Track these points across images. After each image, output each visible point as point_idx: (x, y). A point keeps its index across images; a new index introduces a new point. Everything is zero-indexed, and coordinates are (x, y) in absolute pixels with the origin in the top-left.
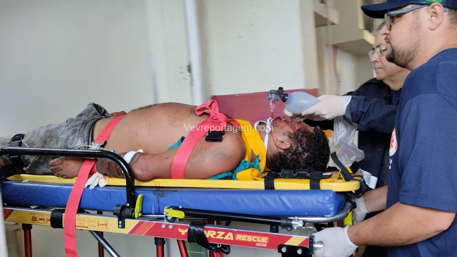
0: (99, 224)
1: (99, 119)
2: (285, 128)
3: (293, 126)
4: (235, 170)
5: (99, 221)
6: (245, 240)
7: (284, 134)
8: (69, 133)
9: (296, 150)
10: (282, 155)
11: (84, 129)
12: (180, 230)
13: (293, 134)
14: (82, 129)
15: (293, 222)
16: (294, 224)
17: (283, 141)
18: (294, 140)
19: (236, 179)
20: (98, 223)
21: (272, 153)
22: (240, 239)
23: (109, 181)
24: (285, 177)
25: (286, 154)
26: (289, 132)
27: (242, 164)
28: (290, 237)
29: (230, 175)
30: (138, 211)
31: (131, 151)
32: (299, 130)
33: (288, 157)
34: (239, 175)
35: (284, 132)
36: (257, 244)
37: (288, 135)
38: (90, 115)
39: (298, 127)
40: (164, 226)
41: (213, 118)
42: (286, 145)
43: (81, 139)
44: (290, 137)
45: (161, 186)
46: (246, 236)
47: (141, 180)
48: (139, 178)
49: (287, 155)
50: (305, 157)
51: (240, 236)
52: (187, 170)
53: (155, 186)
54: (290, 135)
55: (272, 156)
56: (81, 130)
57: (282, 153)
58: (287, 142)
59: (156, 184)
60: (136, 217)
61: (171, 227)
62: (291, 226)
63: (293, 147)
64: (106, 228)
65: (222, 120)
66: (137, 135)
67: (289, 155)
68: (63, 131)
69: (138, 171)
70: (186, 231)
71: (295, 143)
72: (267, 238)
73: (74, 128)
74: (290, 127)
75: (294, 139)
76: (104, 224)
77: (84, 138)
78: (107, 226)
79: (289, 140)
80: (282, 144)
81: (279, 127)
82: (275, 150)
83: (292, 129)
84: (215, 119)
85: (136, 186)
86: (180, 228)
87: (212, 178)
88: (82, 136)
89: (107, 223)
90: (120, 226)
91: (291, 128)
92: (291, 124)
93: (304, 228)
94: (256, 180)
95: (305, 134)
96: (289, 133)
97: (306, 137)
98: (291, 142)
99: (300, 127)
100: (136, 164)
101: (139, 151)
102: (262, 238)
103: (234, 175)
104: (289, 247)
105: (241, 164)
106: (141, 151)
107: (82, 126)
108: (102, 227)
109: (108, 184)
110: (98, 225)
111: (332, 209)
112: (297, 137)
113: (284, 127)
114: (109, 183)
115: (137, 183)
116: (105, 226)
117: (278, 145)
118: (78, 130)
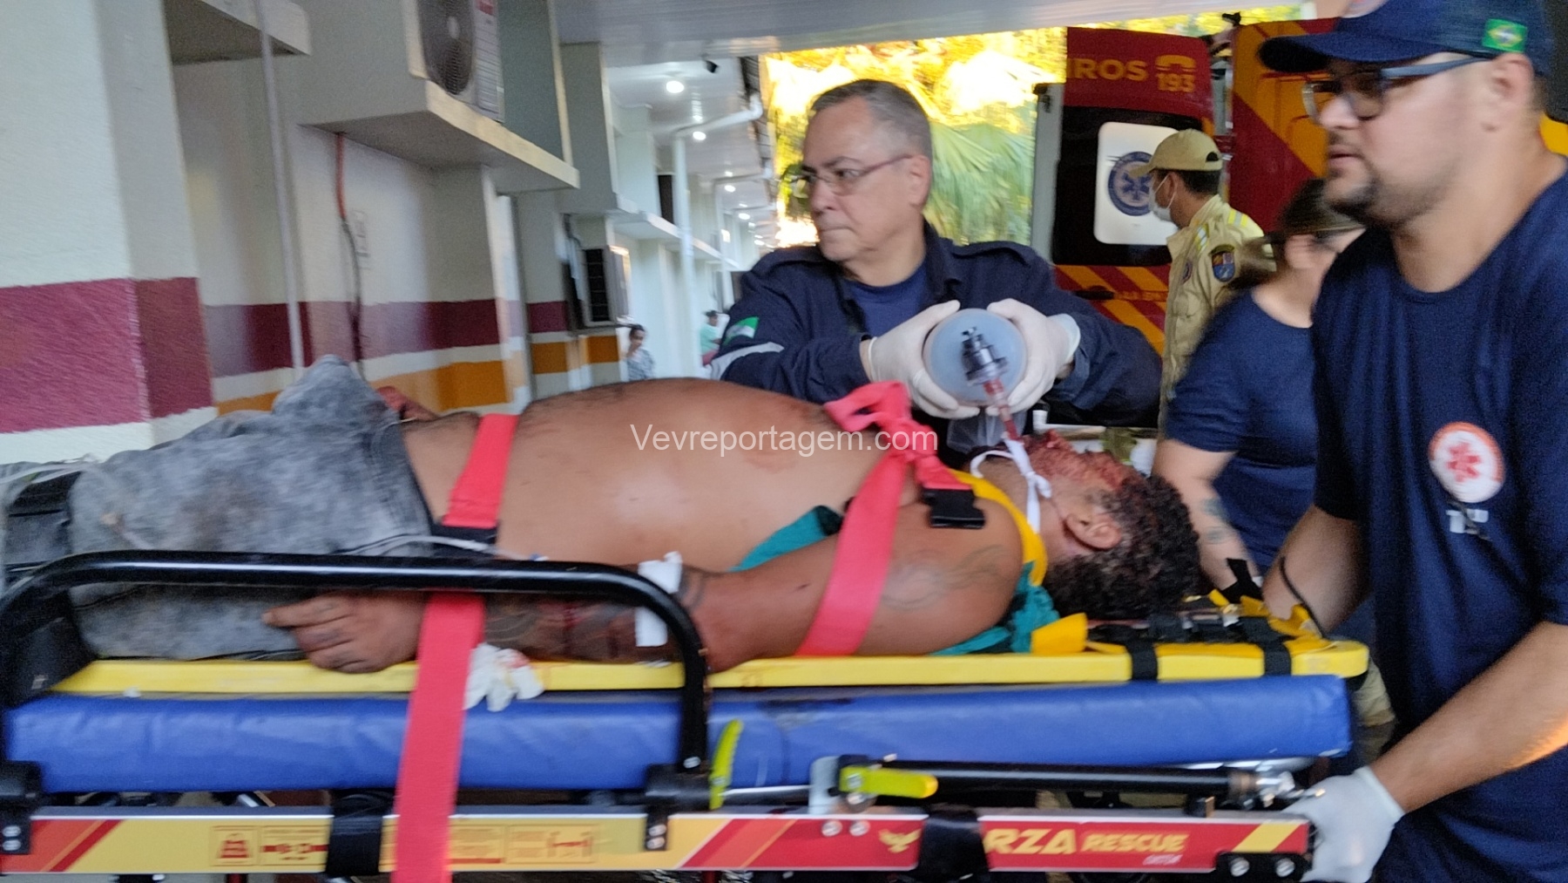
0: (556, 843)
3: (1107, 472)
5: (555, 834)
6: (1111, 849)
12: (886, 837)
13: (1116, 498)
15: (1261, 781)
16: (1266, 786)
17: (1087, 520)
18: (1125, 519)
20: (551, 840)
22: (1097, 848)
26: (1102, 490)
28: (1253, 827)
30: (727, 783)
36: (1148, 858)
40: (829, 831)
42: (1099, 534)
44: (1108, 507)
46: (1117, 837)
51: (1095, 840)
60: (716, 803)
61: (860, 830)
62: (1255, 793)
63: (1124, 542)
64: (586, 854)
70: (913, 837)
74: (1098, 474)
78: (593, 848)
79: (1107, 518)
83: (1108, 483)
87: (949, 649)
89: (590, 835)
90: (655, 844)
96: (1104, 495)
102: (1166, 839)
104: (1253, 859)
108: (568, 853)
110: (550, 849)
112: (1131, 509)
116: (579, 849)
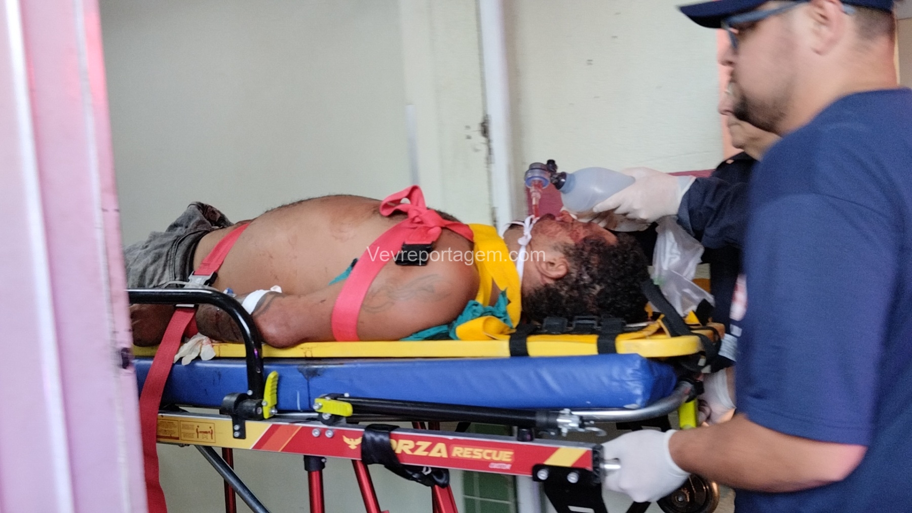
0: (199, 431)
1: (207, 232)
2: (558, 235)
3: (575, 233)
4: (454, 322)
5: (198, 426)
6: (469, 456)
7: (555, 248)
8: (148, 260)
9: (577, 281)
10: (552, 289)
11: (176, 251)
12: (346, 440)
13: (573, 248)
14: (173, 252)
15: (559, 420)
16: (563, 424)
17: (552, 261)
18: (575, 260)
19: (457, 339)
20: (197, 430)
21: (532, 286)
22: (460, 456)
23: (219, 350)
24: (552, 331)
25: (558, 288)
26: (565, 243)
27: (470, 308)
28: (554, 450)
29: (445, 331)
30: (270, 405)
31: (259, 289)
32: (585, 239)
33: (562, 293)
34: (461, 329)
35: (555, 243)
36: (492, 463)
37: (562, 250)
38: (191, 224)
39: (584, 234)
40: (316, 434)
41: (413, 219)
42: (557, 270)
43: (169, 270)
44: (567, 254)
45: (315, 355)
46: (471, 449)
47: (274, 345)
48: (271, 340)
49: (561, 291)
50: (595, 292)
51: (458, 450)
52: (362, 322)
53: (303, 355)
54: (567, 249)
55: (532, 292)
56: (169, 253)
57: (552, 287)
58: (562, 263)
59: (305, 353)
60: (266, 416)
61: (329, 434)
62: (556, 427)
63: (572, 275)
64: (212, 438)
65: (432, 224)
66: (271, 257)
67: (563, 290)
68: (137, 257)
69: (270, 329)
70: (359, 441)
71: (576, 264)
72: (511, 453)
73: (157, 251)
74: (569, 233)
75: (574, 257)
76: (208, 431)
77: (176, 268)
78: (213, 435)
79: (565, 260)
80: (550, 267)
81: (547, 234)
82: (538, 280)
83: (572, 239)
84: (419, 223)
85: (265, 358)
86: (348, 437)
87: (411, 337)
88: (172, 264)
89: (212, 428)
90: (237, 434)
91: (571, 236)
92: (570, 228)
93: (582, 430)
94: (494, 339)
95: (596, 248)
96: (566, 246)
97: (599, 253)
98: (569, 264)
99: (588, 234)
100: (265, 314)
101: (274, 289)
102: (501, 453)
103: (453, 330)
104: (553, 470)
105: (466, 309)
106: (278, 289)
107: (172, 246)
108: (204, 436)
109: (218, 356)
110: (196, 434)
111: (639, 392)
112: (581, 254)
113: (556, 233)
114: (220, 352)
115: (267, 352)
116: (209, 435)
117: (542, 269)
118: (165, 254)
